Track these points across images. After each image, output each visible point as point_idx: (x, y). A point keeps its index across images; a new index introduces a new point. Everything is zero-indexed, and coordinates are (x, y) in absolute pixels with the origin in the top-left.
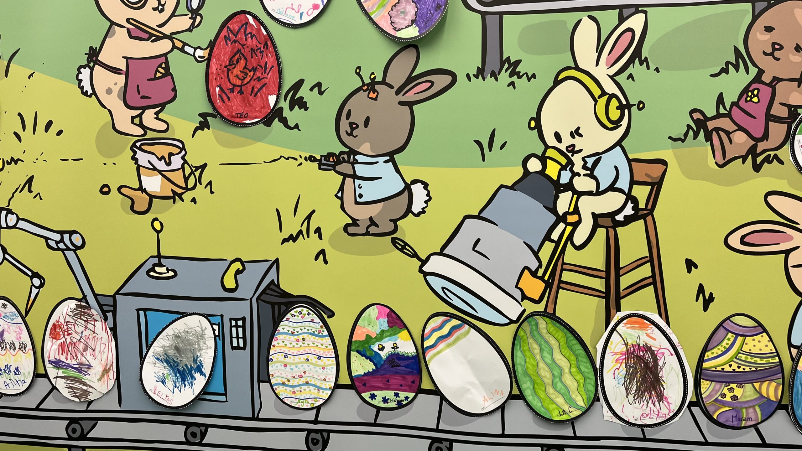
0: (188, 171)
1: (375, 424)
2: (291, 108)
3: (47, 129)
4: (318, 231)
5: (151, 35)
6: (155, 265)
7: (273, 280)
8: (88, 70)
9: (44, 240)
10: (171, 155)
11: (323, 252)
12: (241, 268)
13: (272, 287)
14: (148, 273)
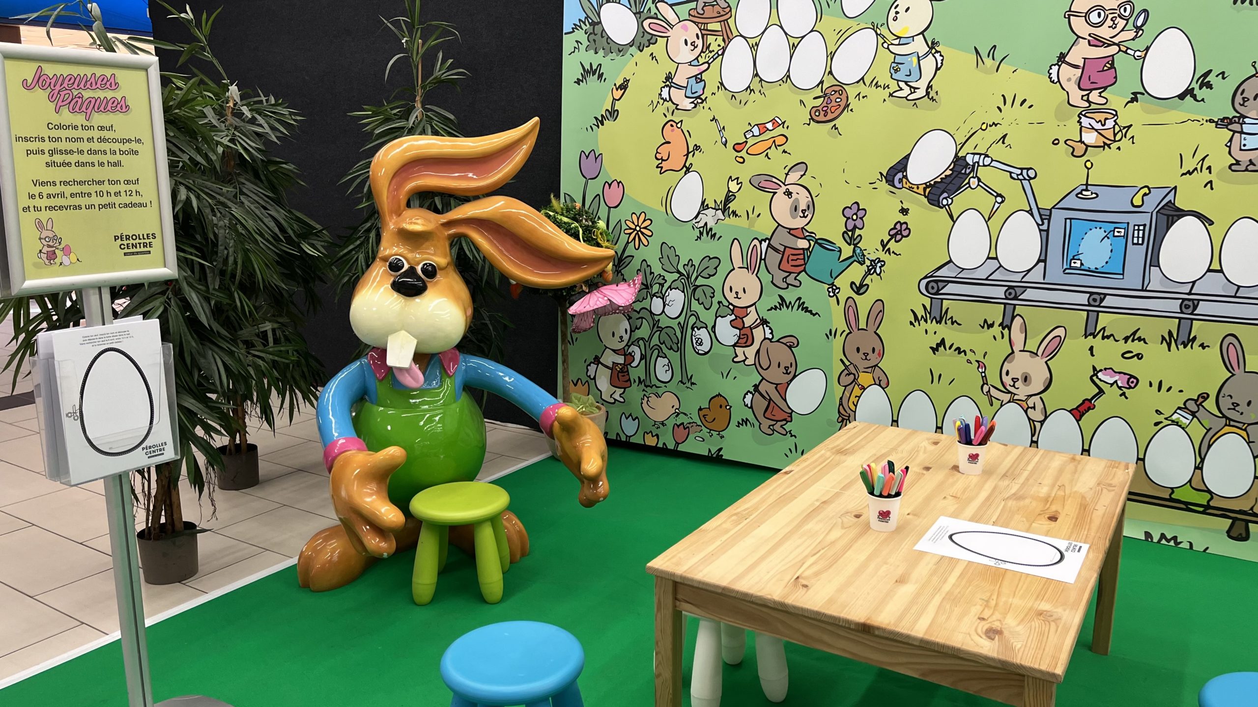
0: (1117, 129)
1: (1235, 297)
2: (1201, 88)
3: (1021, 105)
4: (1209, 168)
5: (1105, 43)
6: (1083, 190)
7: (1170, 201)
8: (1057, 67)
9: (1008, 174)
10: (1106, 119)
11: (1211, 182)
12: (1148, 192)
13: (1169, 204)
14: (1077, 195)
